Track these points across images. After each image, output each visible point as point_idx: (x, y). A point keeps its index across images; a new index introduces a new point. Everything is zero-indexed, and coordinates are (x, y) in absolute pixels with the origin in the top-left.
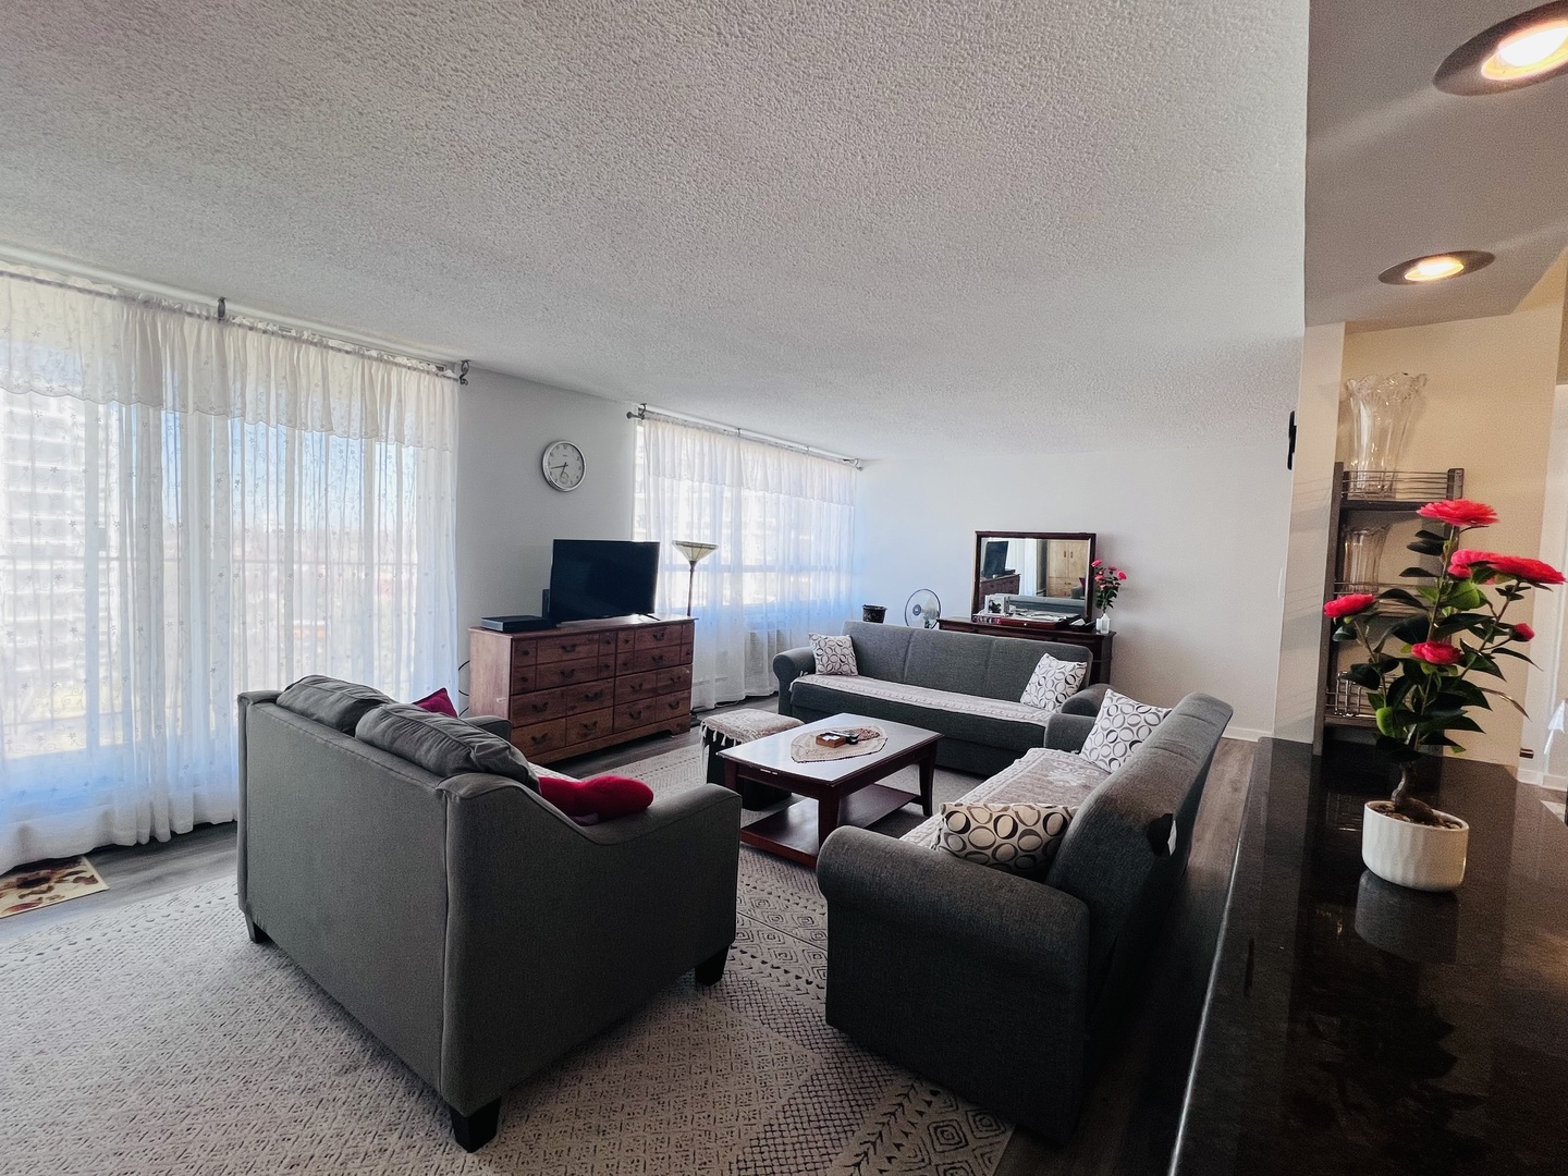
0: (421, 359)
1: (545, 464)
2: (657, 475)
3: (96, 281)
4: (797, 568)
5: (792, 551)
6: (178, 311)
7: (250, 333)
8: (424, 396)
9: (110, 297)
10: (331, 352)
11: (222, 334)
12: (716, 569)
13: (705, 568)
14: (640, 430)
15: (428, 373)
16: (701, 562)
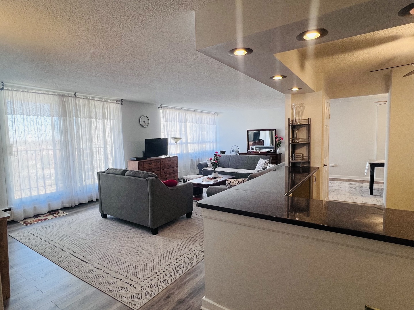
0: (113, 100)
1: (140, 121)
2: (166, 122)
3: (53, 92)
4: (203, 142)
5: (200, 138)
6: (68, 96)
7: (81, 99)
8: (114, 108)
9: (56, 95)
10: (96, 101)
11: (76, 100)
12: (182, 144)
13: (179, 143)
14: (161, 111)
15: (115, 103)
16: (178, 142)
